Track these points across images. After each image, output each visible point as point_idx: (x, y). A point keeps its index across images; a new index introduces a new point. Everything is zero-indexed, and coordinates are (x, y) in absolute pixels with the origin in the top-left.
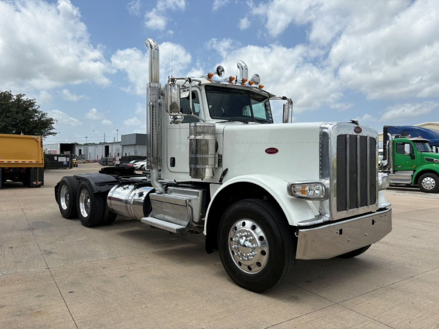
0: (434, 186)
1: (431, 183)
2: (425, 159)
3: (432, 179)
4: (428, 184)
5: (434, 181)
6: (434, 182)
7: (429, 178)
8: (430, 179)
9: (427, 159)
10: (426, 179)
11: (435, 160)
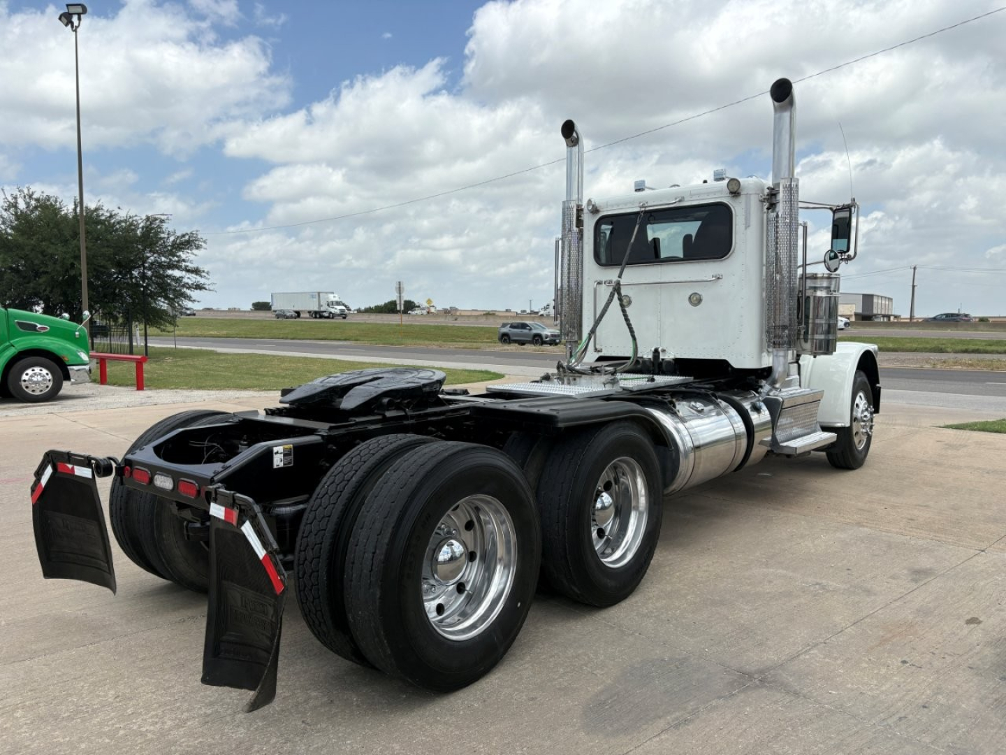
0: (50, 384)
1: (44, 380)
2: (18, 327)
3: (45, 371)
4: (37, 383)
5: (50, 375)
6: (50, 377)
7: (37, 370)
8: (41, 370)
9: (21, 325)
10: (29, 371)
11: (39, 326)
